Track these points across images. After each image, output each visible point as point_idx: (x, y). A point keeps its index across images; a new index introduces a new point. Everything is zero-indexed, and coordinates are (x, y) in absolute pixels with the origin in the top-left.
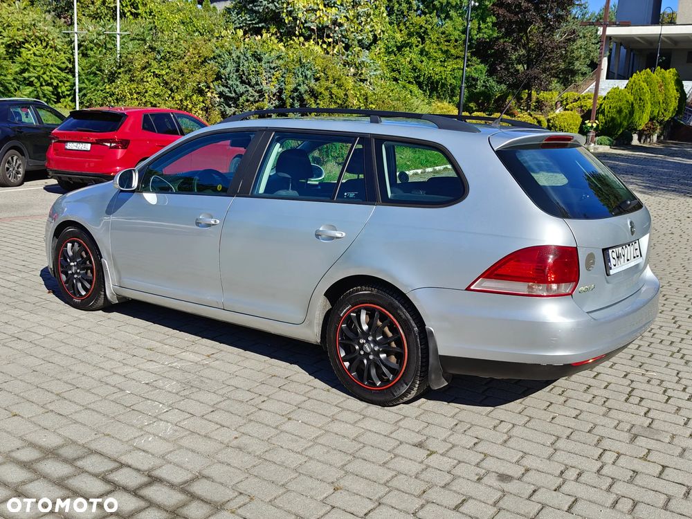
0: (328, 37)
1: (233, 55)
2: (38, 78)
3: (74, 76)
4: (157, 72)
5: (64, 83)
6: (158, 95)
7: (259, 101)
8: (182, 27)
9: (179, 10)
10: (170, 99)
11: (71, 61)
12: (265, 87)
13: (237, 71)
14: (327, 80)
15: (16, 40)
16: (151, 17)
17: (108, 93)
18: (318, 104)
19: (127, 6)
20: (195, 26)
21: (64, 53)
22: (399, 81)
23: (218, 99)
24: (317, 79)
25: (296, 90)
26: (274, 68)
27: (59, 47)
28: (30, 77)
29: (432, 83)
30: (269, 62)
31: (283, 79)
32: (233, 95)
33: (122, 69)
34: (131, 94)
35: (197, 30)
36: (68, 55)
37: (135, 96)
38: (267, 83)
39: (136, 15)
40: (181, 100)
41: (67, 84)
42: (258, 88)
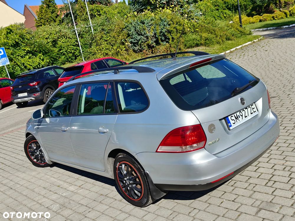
0: (172, 4)
1: (133, 24)
2: (66, 51)
3: (79, 47)
4: (106, 39)
5: (76, 51)
6: (108, 49)
7: (147, 41)
8: (119, 15)
9: (116, 8)
10: (112, 49)
11: (77, 41)
12: (148, 34)
13: (136, 30)
14: (174, 24)
15: (55, 39)
16: (105, 14)
17: (89, 52)
18: (172, 35)
19: (95, 12)
20: (124, 13)
21: (74, 39)
22: (219, 10)
23: (130, 45)
24: (169, 25)
25: (161, 32)
26: (150, 25)
27: (71, 37)
28: (63, 52)
29: (235, 7)
30: (148, 23)
31: (155, 29)
32: (136, 41)
33: (94, 41)
34: (98, 51)
35: (125, 14)
36: (76, 39)
37: (99, 51)
38: (149, 32)
39: (100, 15)
40: (116, 49)
41: (78, 51)
42: (146, 35)
